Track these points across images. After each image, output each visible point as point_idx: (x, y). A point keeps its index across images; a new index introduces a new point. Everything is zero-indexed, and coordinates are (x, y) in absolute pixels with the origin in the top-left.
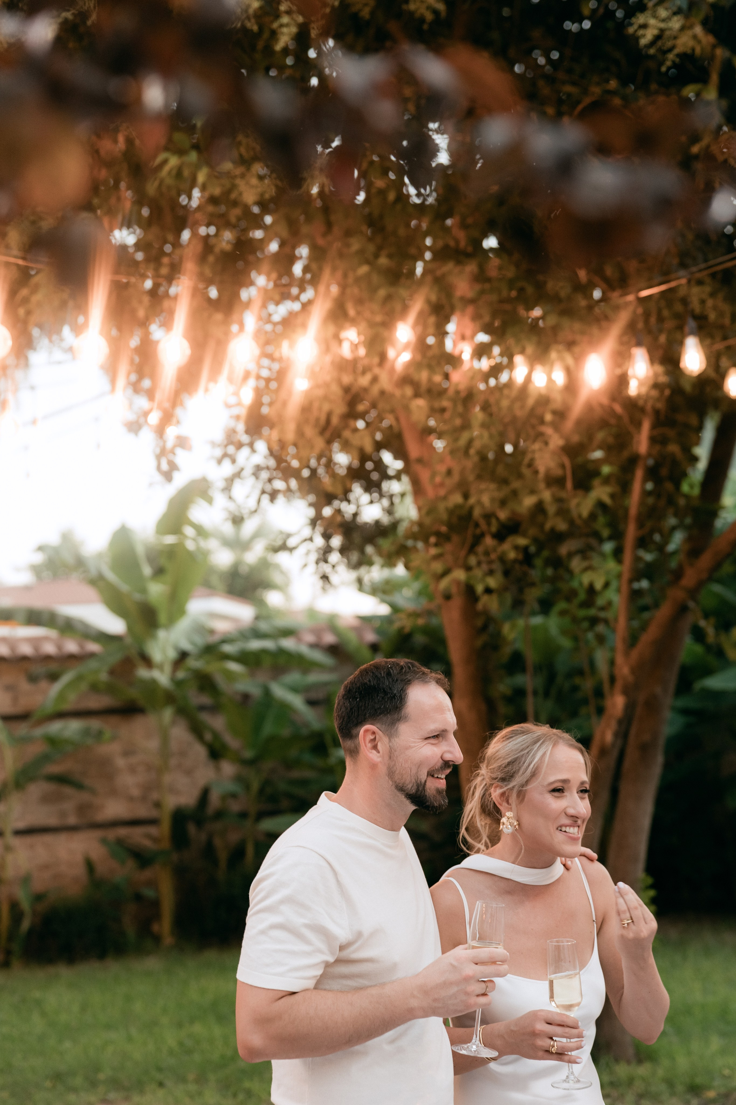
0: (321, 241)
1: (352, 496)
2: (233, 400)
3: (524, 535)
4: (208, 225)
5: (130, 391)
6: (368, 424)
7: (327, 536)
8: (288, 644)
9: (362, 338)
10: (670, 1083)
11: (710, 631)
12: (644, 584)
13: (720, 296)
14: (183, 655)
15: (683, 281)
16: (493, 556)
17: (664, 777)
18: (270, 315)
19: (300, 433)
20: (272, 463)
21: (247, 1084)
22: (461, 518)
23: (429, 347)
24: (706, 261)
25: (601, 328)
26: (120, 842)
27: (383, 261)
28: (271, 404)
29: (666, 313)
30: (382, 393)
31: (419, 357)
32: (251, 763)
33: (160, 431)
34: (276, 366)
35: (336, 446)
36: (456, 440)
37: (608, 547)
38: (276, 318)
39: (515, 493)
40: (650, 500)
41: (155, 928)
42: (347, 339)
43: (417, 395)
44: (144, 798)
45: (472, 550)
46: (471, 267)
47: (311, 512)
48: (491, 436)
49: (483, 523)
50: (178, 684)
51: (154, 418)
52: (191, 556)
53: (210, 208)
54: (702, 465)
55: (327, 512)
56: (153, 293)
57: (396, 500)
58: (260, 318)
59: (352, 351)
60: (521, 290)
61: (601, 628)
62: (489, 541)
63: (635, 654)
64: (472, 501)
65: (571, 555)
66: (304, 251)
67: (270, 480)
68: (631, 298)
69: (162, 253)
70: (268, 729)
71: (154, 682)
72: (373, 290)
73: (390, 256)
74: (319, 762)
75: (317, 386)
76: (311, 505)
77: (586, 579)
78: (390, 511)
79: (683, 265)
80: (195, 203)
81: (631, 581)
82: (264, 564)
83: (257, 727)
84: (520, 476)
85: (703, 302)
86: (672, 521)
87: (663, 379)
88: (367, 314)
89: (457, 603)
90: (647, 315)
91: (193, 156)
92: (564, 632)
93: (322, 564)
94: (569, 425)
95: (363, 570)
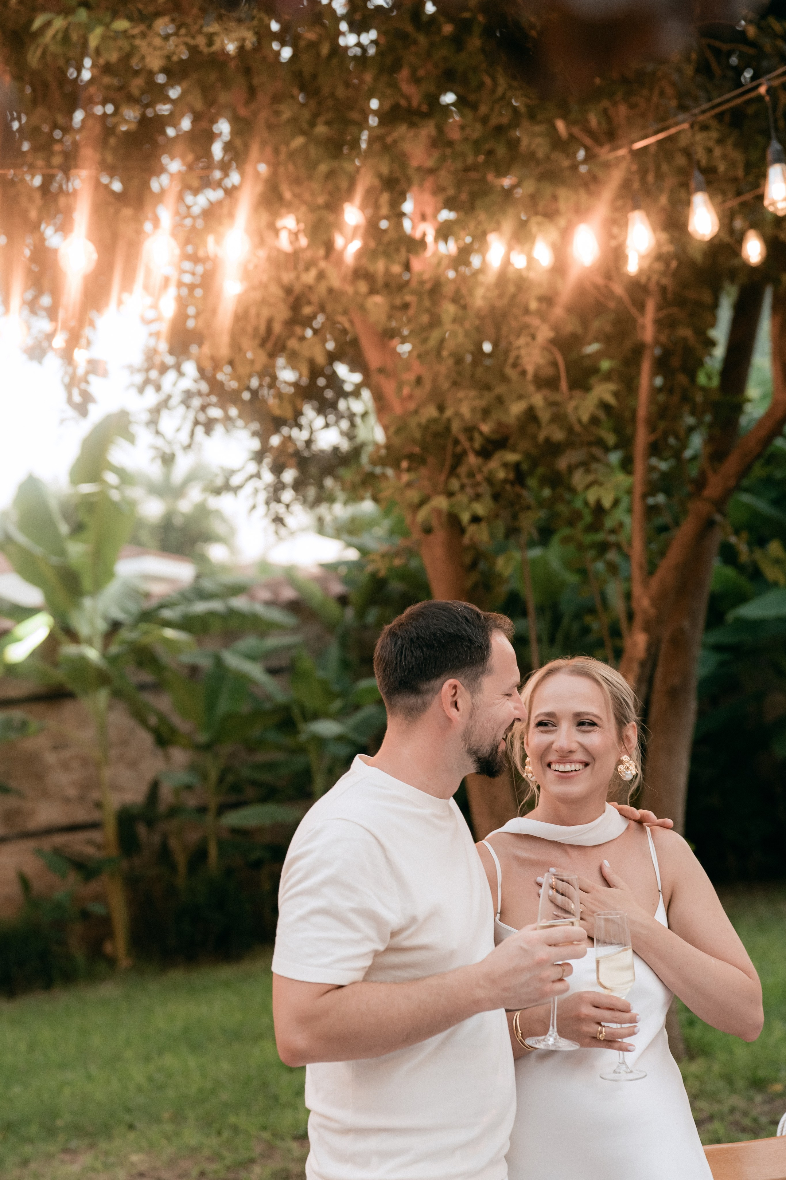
0: (243, 112)
1: (303, 421)
2: (151, 314)
3: (514, 450)
4: (104, 103)
5: (26, 312)
6: (316, 332)
7: (278, 469)
8: (239, 603)
9: (302, 226)
10: (728, 1079)
11: (743, 548)
12: (660, 498)
13: (730, 142)
14: (115, 626)
15: (685, 126)
16: (479, 478)
17: (698, 726)
18: (189, 207)
19: (236, 346)
20: (204, 387)
21: (232, 1119)
22: (436, 435)
23: (385, 231)
24: (710, 100)
25: (590, 193)
26: (57, 851)
27: (321, 129)
28: (197, 316)
29: (665, 168)
30: (331, 291)
31: (372, 244)
32: (207, 747)
33: (67, 356)
34: (200, 269)
35: (281, 361)
36: (425, 340)
37: (615, 458)
38: (196, 210)
39: (500, 400)
40: (661, 398)
41: (108, 948)
42: (285, 228)
43: (372, 291)
44: (82, 799)
45: (453, 471)
46: (428, 130)
47: (255, 444)
48: (467, 334)
49: (462, 438)
50: (113, 660)
51: (59, 341)
52: (115, 506)
53: (107, 80)
54: (719, 352)
55: (275, 441)
56: (45, 188)
57: (358, 420)
58: (177, 213)
59: (291, 243)
60: (490, 153)
61: (612, 555)
62: (472, 459)
63: (655, 582)
64: (449, 412)
65: (571, 469)
66: (224, 127)
67: (203, 408)
68: (622, 152)
69: (52, 141)
70: (224, 706)
71: (83, 660)
72: (312, 166)
73: (328, 123)
74: (287, 741)
75: (254, 288)
76: (255, 434)
77: (592, 496)
78: (350, 435)
79: (682, 108)
80: (86, 75)
81: (644, 496)
82: (202, 511)
83: (211, 706)
84: (504, 379)
85: (709, 151)
86: (690, 420)
87: (668, 248)
88: (307, 196)
89: (440, 535)
90: (643, 173)
91: (82, 14)
92: (568, 565)
93: (274, 505)
94: (558, 312)
95: (323, 509)
